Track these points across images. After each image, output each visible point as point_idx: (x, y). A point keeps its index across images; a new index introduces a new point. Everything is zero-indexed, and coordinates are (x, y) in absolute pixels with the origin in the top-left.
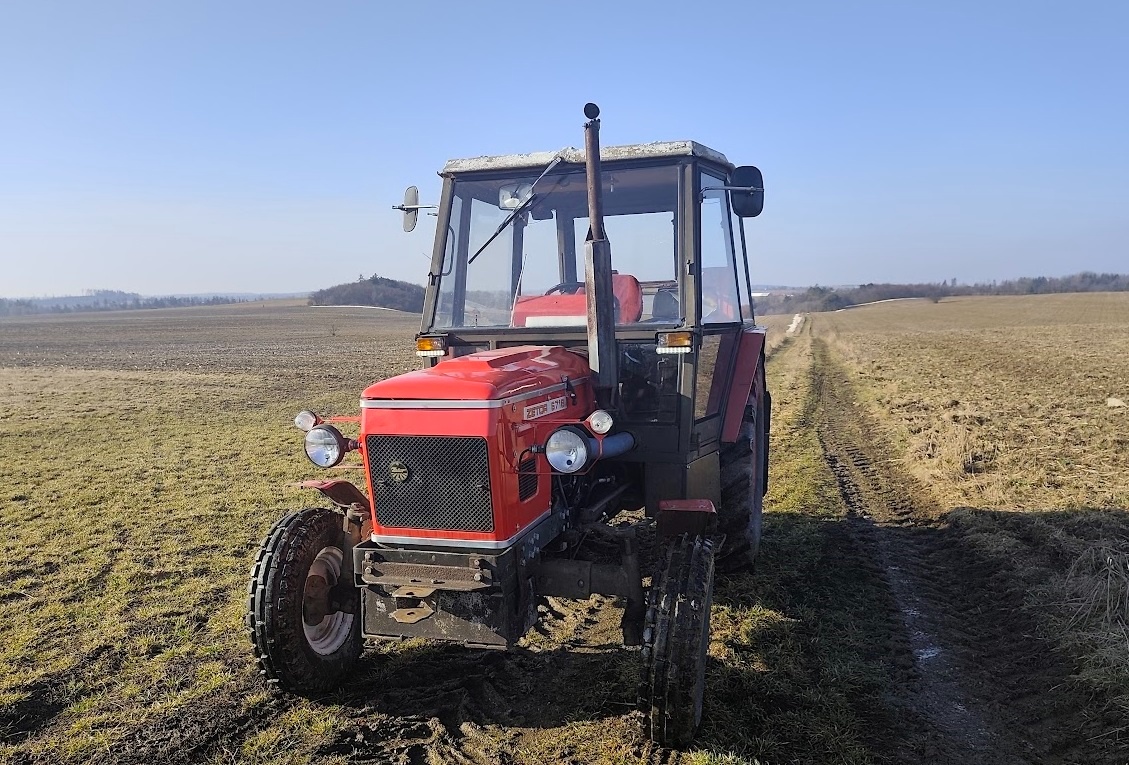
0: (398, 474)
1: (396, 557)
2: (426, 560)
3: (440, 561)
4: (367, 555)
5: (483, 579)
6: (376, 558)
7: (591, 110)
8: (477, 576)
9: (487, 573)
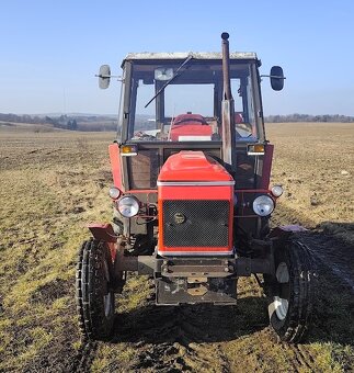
0: (178, 219)
1: (180, 263)
2: (197, 263)
3: (205, 263)
4: (165, 262)
5: (230, 271)
6: (169, 263)
7: (225, 36)
8: (227, 269)
9: (231, 268)
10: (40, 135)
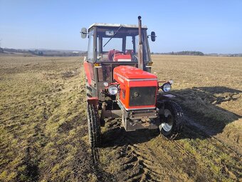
3: (147, 112)
6: (133, 113)
9: (157, 114)
10: (27, 58)
